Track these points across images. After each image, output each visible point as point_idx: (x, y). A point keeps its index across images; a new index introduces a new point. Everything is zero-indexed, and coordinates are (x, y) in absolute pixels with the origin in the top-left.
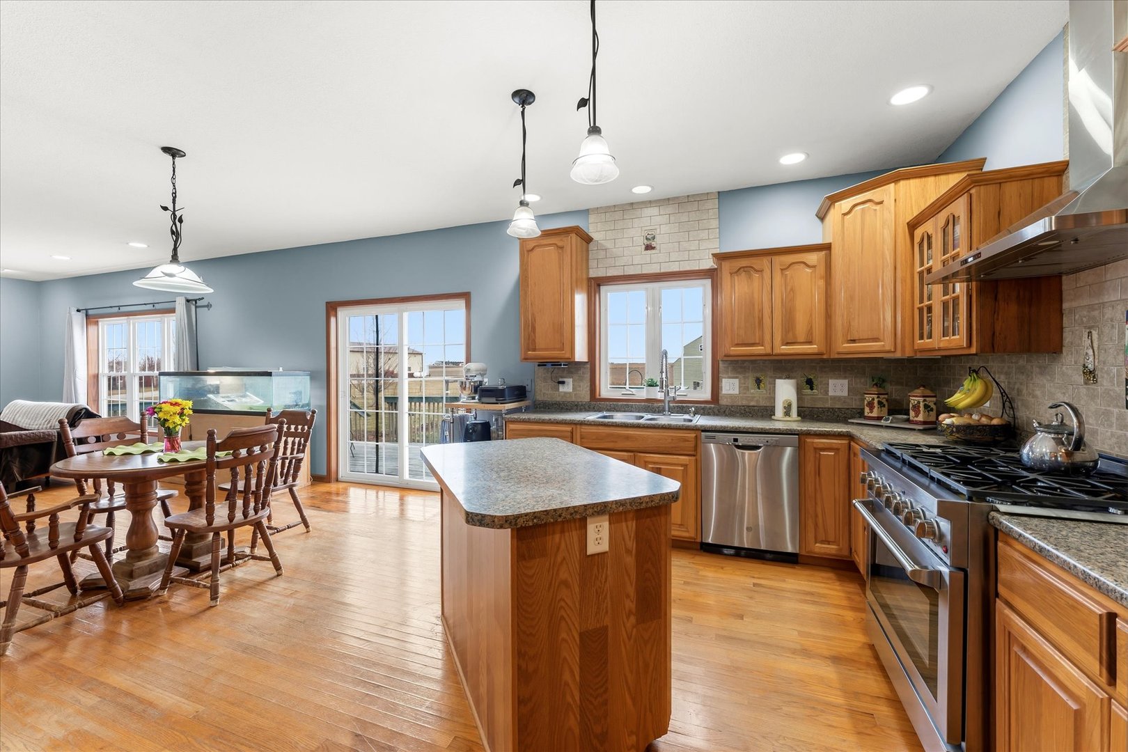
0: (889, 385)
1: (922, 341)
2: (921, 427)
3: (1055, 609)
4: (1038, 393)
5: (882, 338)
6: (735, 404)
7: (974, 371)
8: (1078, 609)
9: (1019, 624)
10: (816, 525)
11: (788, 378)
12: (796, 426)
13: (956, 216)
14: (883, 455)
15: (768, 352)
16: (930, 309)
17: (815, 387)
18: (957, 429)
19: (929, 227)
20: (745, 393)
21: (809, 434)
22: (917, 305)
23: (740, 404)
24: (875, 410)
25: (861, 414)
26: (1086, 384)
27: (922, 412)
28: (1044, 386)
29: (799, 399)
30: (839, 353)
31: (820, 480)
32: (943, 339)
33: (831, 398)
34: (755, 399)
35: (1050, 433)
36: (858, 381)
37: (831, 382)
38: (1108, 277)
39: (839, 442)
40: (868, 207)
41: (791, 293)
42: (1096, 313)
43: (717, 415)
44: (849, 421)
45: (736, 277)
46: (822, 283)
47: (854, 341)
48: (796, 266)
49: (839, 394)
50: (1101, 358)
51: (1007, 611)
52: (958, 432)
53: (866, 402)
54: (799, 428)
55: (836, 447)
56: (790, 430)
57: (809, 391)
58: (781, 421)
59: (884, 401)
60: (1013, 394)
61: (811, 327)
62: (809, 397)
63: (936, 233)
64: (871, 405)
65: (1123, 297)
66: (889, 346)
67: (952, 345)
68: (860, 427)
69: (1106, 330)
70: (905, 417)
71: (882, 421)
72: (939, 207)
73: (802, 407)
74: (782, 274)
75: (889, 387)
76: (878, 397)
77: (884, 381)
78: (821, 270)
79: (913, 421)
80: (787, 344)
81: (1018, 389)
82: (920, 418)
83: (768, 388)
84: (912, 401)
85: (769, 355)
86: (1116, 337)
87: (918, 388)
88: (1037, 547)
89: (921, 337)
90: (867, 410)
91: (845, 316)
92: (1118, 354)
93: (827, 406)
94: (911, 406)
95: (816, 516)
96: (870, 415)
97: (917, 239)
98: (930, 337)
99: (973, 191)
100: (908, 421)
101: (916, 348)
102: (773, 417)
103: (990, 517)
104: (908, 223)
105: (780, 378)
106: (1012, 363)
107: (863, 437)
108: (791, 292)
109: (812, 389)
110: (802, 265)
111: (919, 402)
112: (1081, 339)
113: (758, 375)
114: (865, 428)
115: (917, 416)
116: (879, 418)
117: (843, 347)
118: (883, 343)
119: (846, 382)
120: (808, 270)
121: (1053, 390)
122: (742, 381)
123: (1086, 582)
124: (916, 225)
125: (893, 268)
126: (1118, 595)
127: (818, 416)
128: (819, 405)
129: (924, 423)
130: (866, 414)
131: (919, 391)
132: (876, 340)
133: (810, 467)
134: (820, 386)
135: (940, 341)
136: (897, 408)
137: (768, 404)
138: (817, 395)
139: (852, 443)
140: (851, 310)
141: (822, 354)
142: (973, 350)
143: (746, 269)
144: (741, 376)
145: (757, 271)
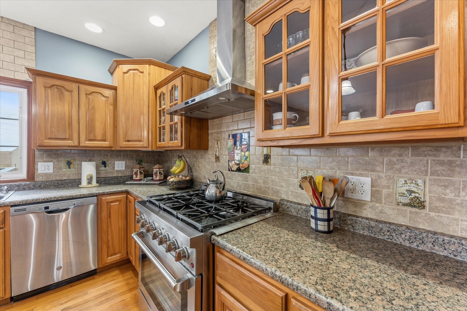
0: (144, 163)
1: (161, 143)
2: (158, 183)
3: (253, 293)
4: (200, 165)
5: (143, 141)
6: (50, 180)
7: (180, 157)
8: (268, 293)
9: (230, 300)
10: (108, 247)
11: (90, 160)
12: (95, 191)
13: (176, 85)
14: (148, 204)
15: (76, 145)
16: (164, 128)
17: (107, 166)
18: (175, 183)
19: (164, 89)
20: (59, 172)
21: (103, 194)
22: (158, 126)
23: (54, 179)
24: (138, 176)
25: (131, 178)
26: (216, 162)
27: (158, 175)
28: (202, 163)
29: (97, 173)
30: (121, 147)
31: (110, 220)
32: (170, 142)
33: (116, 172)
34: (67, 175)
35: (214, 184)
36: (130, 162)
37: (116, 163)
38: (223, 122)
39: (121, 196)
40: (137, 73)
41: (91, 110)
42: (219, 135)
43: (33, 189)
44: (126, 183)
45: (49, 91)
46: (111, 108)
47: (129, 141)
48: (96, 94)
49: (120, 169)
50: (221, 152)
51: (223, 292)
52: (175, 184)
53: (134, 172)
54: (97, 192)
55: (120, 199)
56: (91, 194)
57: (103, 168)
58: (85, 189)
59: (142, 171)
60: (192, 166)
61: (105, 131)
62: (104, 172)
63: (167, 92)
64: (136, 174)
65: (228, 130)
66: (146, 145)
67: (174, 145)
68: (132, 186)
69: (223, 142)
70: (151, 178)
71: (142, 181)
72: (168, 81)
73: (100, 178)
74: (86, 97)
75: (144, 164)
76: (140, 170)
77: (141, 161)
78: (111, 100)
79: (154, 180)
80: (90, 140)
81: (193, 164)
82: (158, 178)
83: (77, 167)
84: (154, 171)
85: (76, 146)
86: (225, 145)
87: (157, 165)
88: (242, 257)
89: (160, 141)
90: (134, 176)
91: (124, 128)
92: (226, 151)
93: (114, 176)
94: (154, 173)
95: (108, 241)
96: (136, 179)
97: (158, 95)
98: (164, 141)
99: (183, 76)
100: (152, 179)
101: (157, 146)
102: (80, 186)
103: (212, 239)
104: (154, 86)
105: (86, 161)
106: (191, 153)
107: (134, 193)
108: (93, 110)
109: (105, 167)
110: (100, 95)
111: (157, 171)
112: (214, 144)
113: (69, 159)
114: (134, 186)
115: (156, 177)
116: (140, 180)
117: (123, 144)
118: (143, 143)
119: (124, 162)
120: (103, 98)
121: (205, 164)
122: (56, 164)
123: (273, 278)
124: (157, 88)
125: (148, 106)
126: (295, 287)
127: (109, 182)
128: (110, 175)
129: (159, 180)
130: (134, 178)
131: (157, 166)
132: (140, 141)
133: (104, 214)
134: (110, 165)
135: (168, 143)
136: (148, 174)
137: (76, 178)
138: (108, 170)
139: (128, 196)
140: (128, 124)
141: (111, 147)
142: (183, 148)
143: (58, 87)
144: (55, 160)
145: (67, 90)
